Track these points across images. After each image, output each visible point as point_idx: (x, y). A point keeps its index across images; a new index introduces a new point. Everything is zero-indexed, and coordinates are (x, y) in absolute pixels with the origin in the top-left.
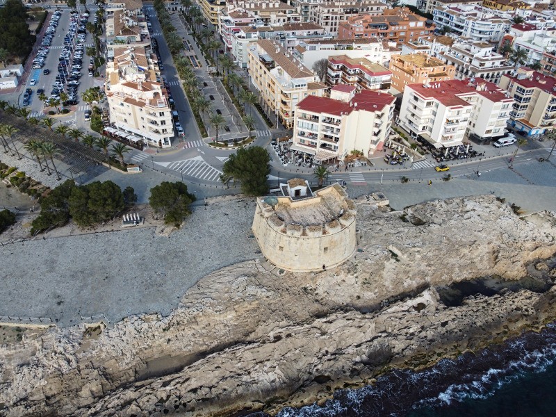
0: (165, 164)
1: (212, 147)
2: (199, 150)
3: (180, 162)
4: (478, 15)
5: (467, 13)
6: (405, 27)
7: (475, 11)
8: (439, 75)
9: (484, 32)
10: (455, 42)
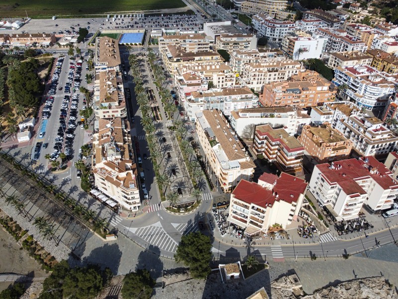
0: (133, 230)
1: (169, 211)
2: (158, 215)
3: (145, 228)
4: (370, 78)
5: (361, 75)
6: (314, 92)
7: (367, 74)
8: (341, 148)
9: (374, 94)
10: (353, 112)
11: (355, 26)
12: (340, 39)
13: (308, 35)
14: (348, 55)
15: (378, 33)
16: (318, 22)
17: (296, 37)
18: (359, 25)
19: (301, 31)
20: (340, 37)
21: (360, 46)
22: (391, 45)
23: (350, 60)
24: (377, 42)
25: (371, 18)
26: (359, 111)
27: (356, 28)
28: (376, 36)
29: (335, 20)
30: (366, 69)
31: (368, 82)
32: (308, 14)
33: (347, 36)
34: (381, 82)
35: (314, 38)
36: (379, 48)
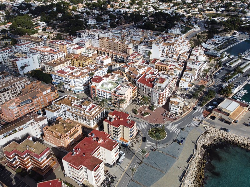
4: (74, 74)
5: (68, 73)
6: (42, 97)
7: (71, 71)
8: (75, 133)
9: (80, 83)
10: (72, 102)
11: (53, 42)
12: (47, 53)
13: (24, 55)
14: (55, 62)
15: (68, 43)
16: (29, 44)
17: (15, 59)
18: (55, 41)
19: (18, 53)
20: (47, 51)
21: (61, 54)
22: (78, 49)
23: (58, 65)
24: (69, 49)
25: (61, 35)
26: (76, 100)
27: (54, 43)
28: (67, 45)
29: (39, 40)
30: (69, 69)
31: (74, 77)
32: (20, 39)
33: (51, 50)
34: (81, 74)
35: (29, 56)
36: (72, 52)
